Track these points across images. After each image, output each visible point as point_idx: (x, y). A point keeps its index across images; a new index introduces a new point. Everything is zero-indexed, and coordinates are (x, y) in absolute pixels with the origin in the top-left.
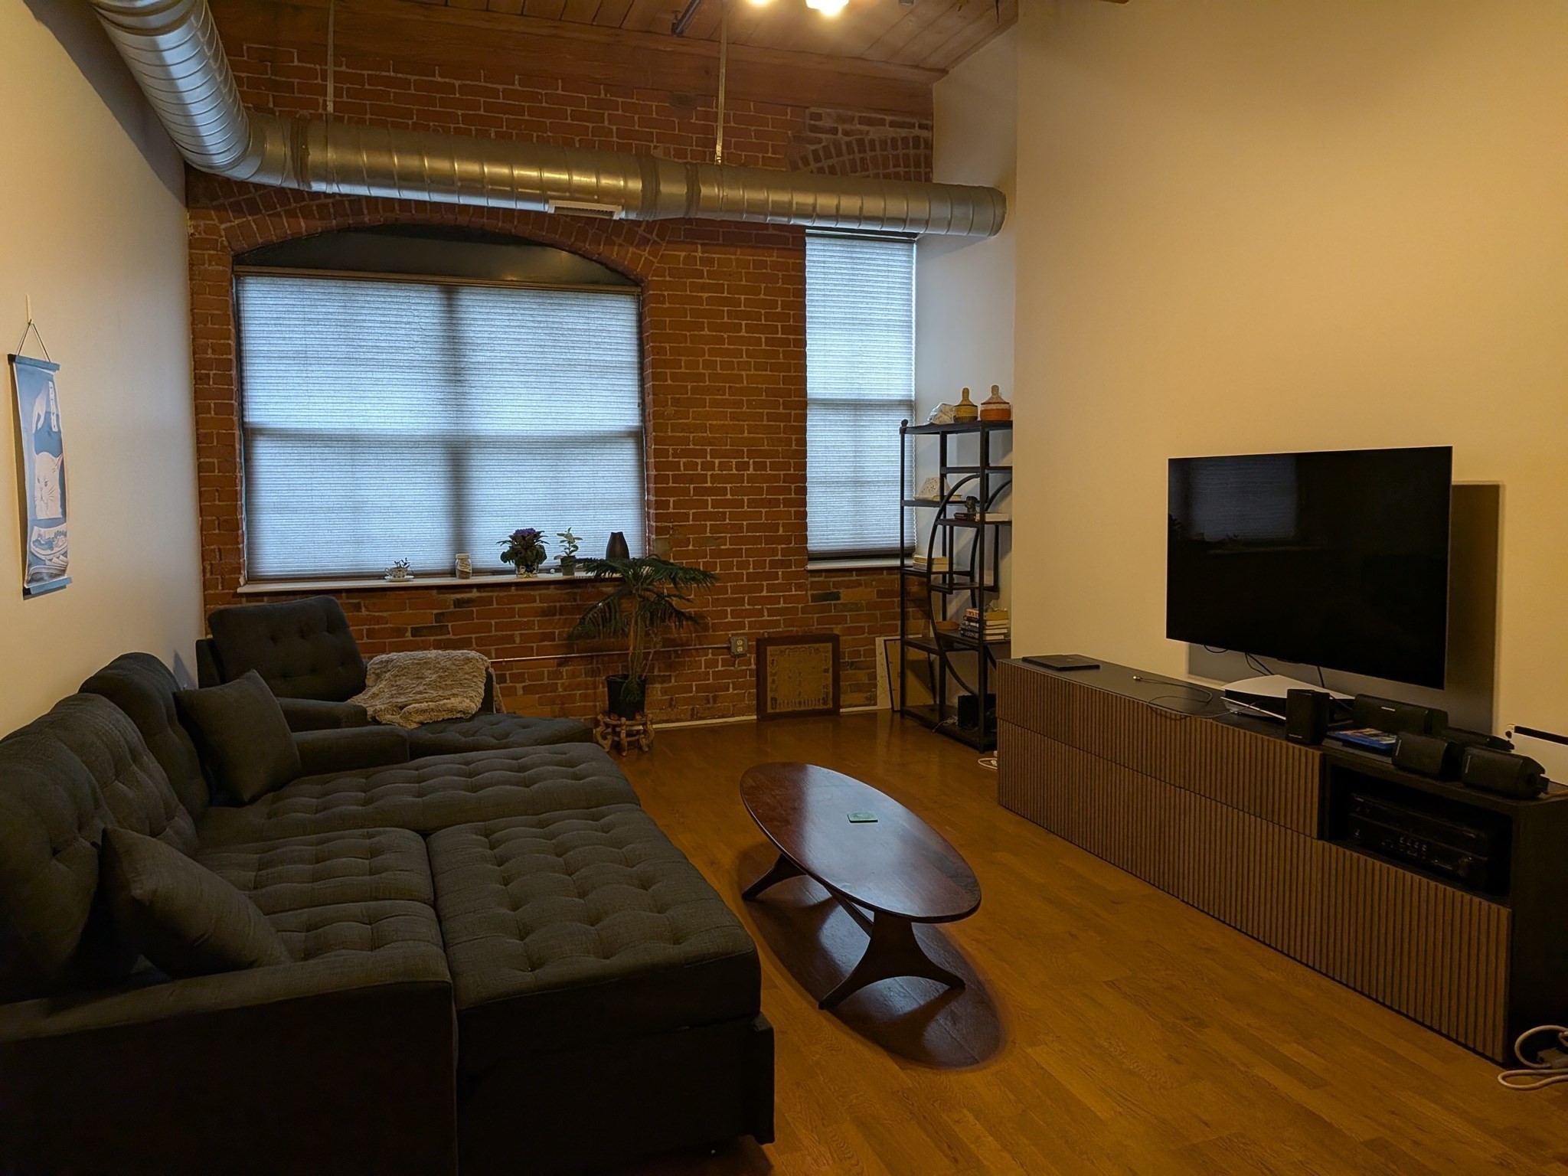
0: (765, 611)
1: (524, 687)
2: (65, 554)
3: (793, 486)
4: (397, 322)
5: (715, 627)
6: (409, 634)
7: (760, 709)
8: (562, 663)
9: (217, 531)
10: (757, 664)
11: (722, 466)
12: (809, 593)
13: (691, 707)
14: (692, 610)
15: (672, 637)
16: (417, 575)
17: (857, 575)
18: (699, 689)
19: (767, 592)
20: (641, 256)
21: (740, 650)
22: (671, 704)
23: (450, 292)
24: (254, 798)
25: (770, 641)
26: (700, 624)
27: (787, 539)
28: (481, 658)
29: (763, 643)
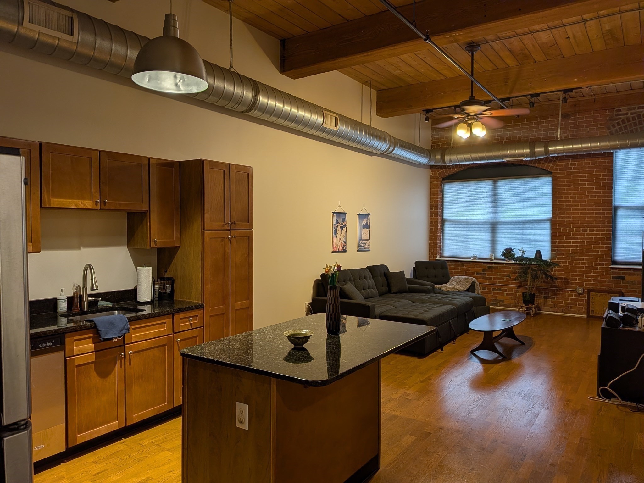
0: (592, 280)
1: (507, 294)
2: (369, 246)
3: (605, 237)
4: (480, 191)
5: (572, 283)
6: (475, 274)
7: (588, 314)
8: (519, 288)
9: (433, 245)
10: (588, 298)
11: (576, 230)
12: (612, 275)
13: (562, 309)
14: (563, 277)
15: (555, 285)
16: (480, 259)
17: (633, 271)
18: (565, 303)
19: (593, 274)
20: (550, 166)
21: (580, 292)
22: (555, 306)
23: (495, 182)
24: (394, 293)
25: (593, 291)
26: (566, 282)
27: (602, 256)
28: (471, 279)
29: (590, 291)
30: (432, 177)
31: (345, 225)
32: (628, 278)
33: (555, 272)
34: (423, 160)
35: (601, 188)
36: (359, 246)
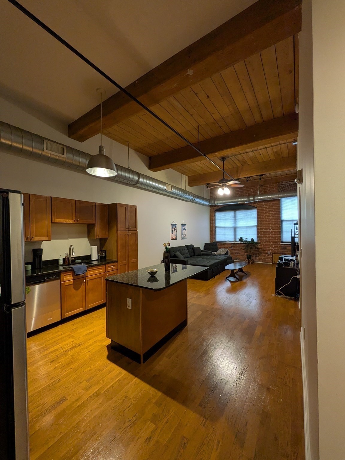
0: (274, 249)
1: (241, 255)
2: (186, 237)
4: (229, 215)
5: (266, 251)
7: (272, 262)
8: (245, 253)
9: (212, 236)
10: (272, 256)
11: (267, 230)
12: (281, 247)
13: (262, 261)
14: (262, 248)
15: (259, 251)
16: (230, 242)
17: (288, 245)
18: (263, 258)
19: (274, 247)
20: (255, 205)
21: (269, 254)
22: (259, 260)
23: (235, 211)
24: (196, 256)
25: (275, 253)
26: (264, 250)
27: (277, 240)
28: (226, 250)
29: (273, 253)
30: (211, 210)
31: (176, 229)
32: (287, 248)
33: (259, 246)
34: (207, 204)
35: (276, 213)
36: (182, 237)
